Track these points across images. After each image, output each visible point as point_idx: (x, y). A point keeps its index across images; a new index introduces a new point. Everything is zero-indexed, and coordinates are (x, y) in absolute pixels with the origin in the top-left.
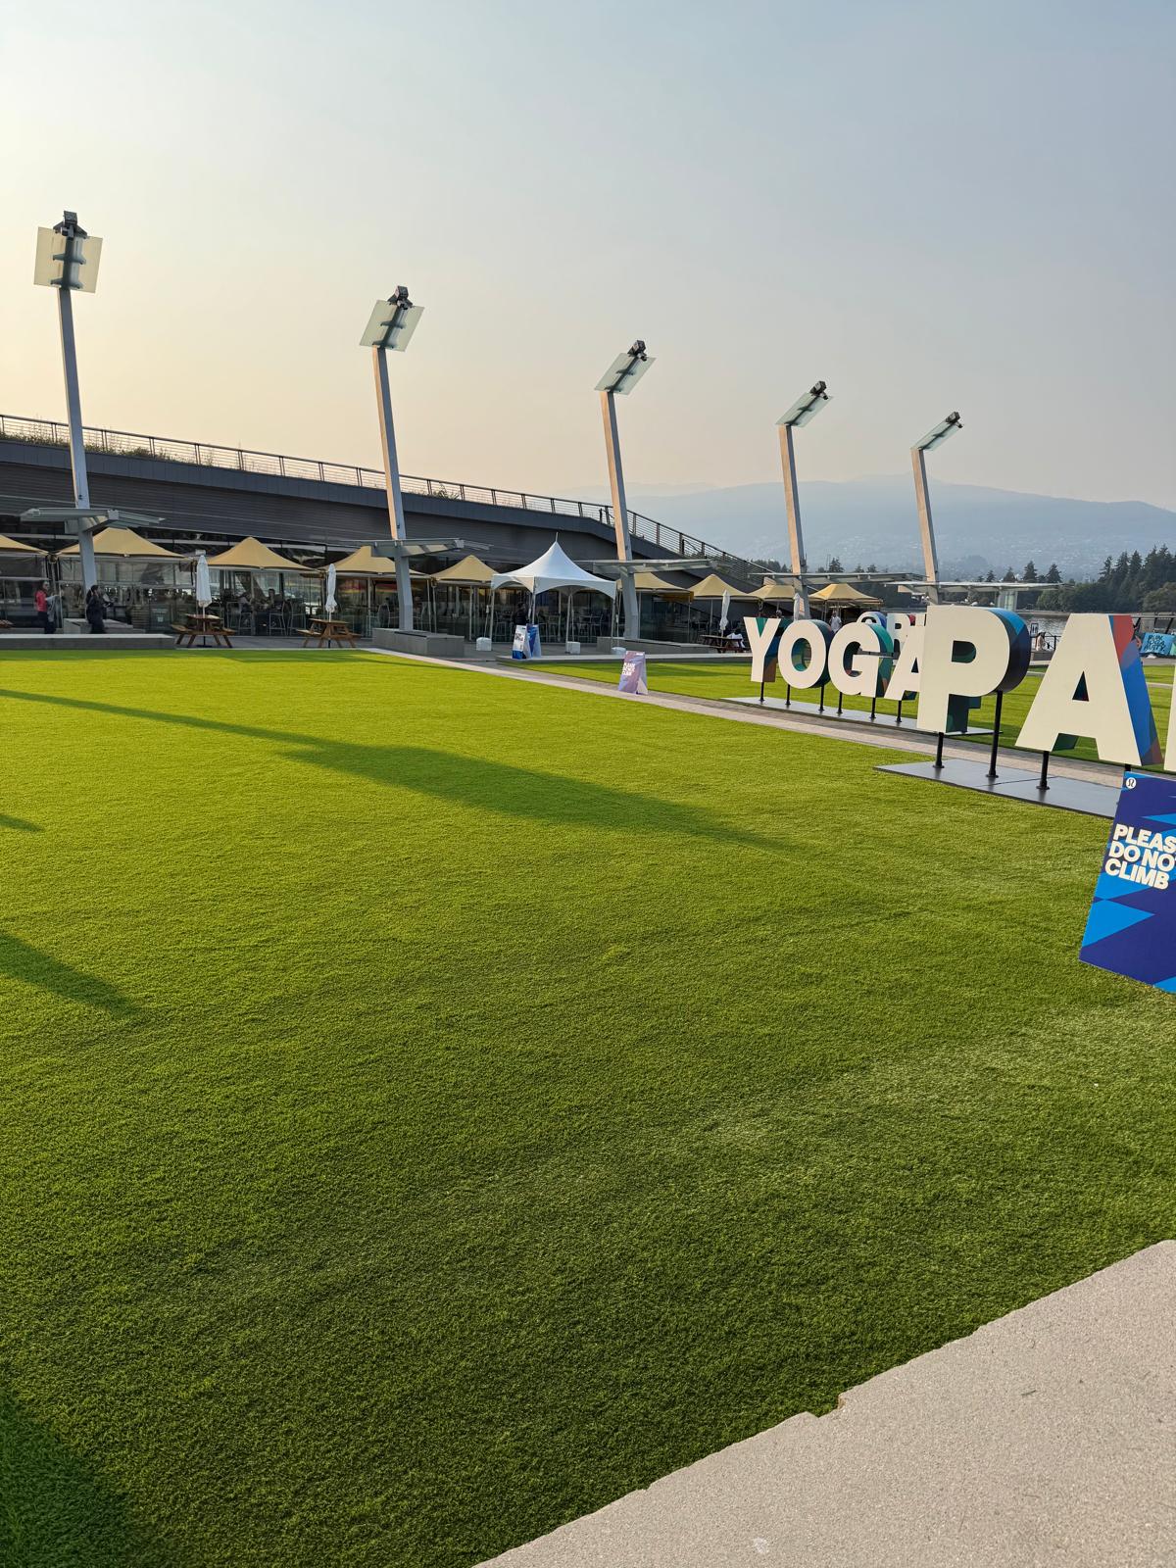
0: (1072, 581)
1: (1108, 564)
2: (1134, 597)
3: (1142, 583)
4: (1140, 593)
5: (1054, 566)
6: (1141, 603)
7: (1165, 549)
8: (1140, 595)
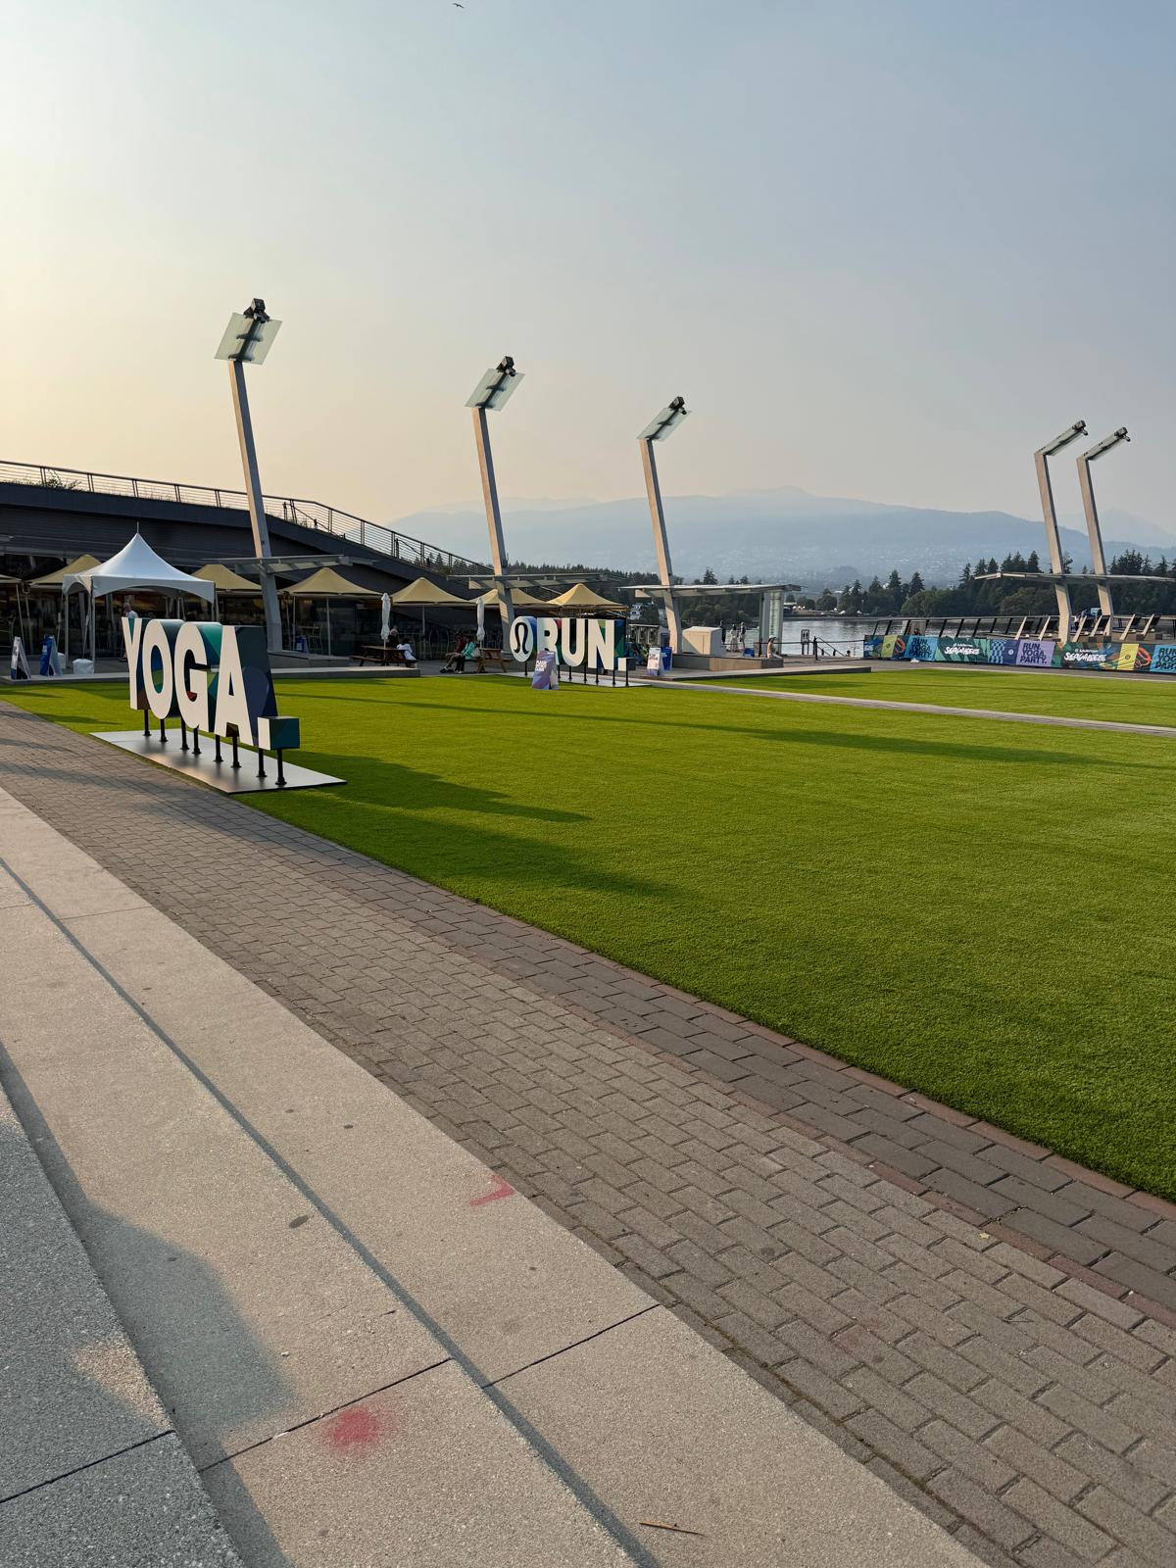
0: (934, 589)
1: (967, 571)
2: (991, 604)
3: (998, 589)
4: (998, 598)
5: (917, 575)
6: (999, 608)
7: (1018, 557)
8: (997, 601)
